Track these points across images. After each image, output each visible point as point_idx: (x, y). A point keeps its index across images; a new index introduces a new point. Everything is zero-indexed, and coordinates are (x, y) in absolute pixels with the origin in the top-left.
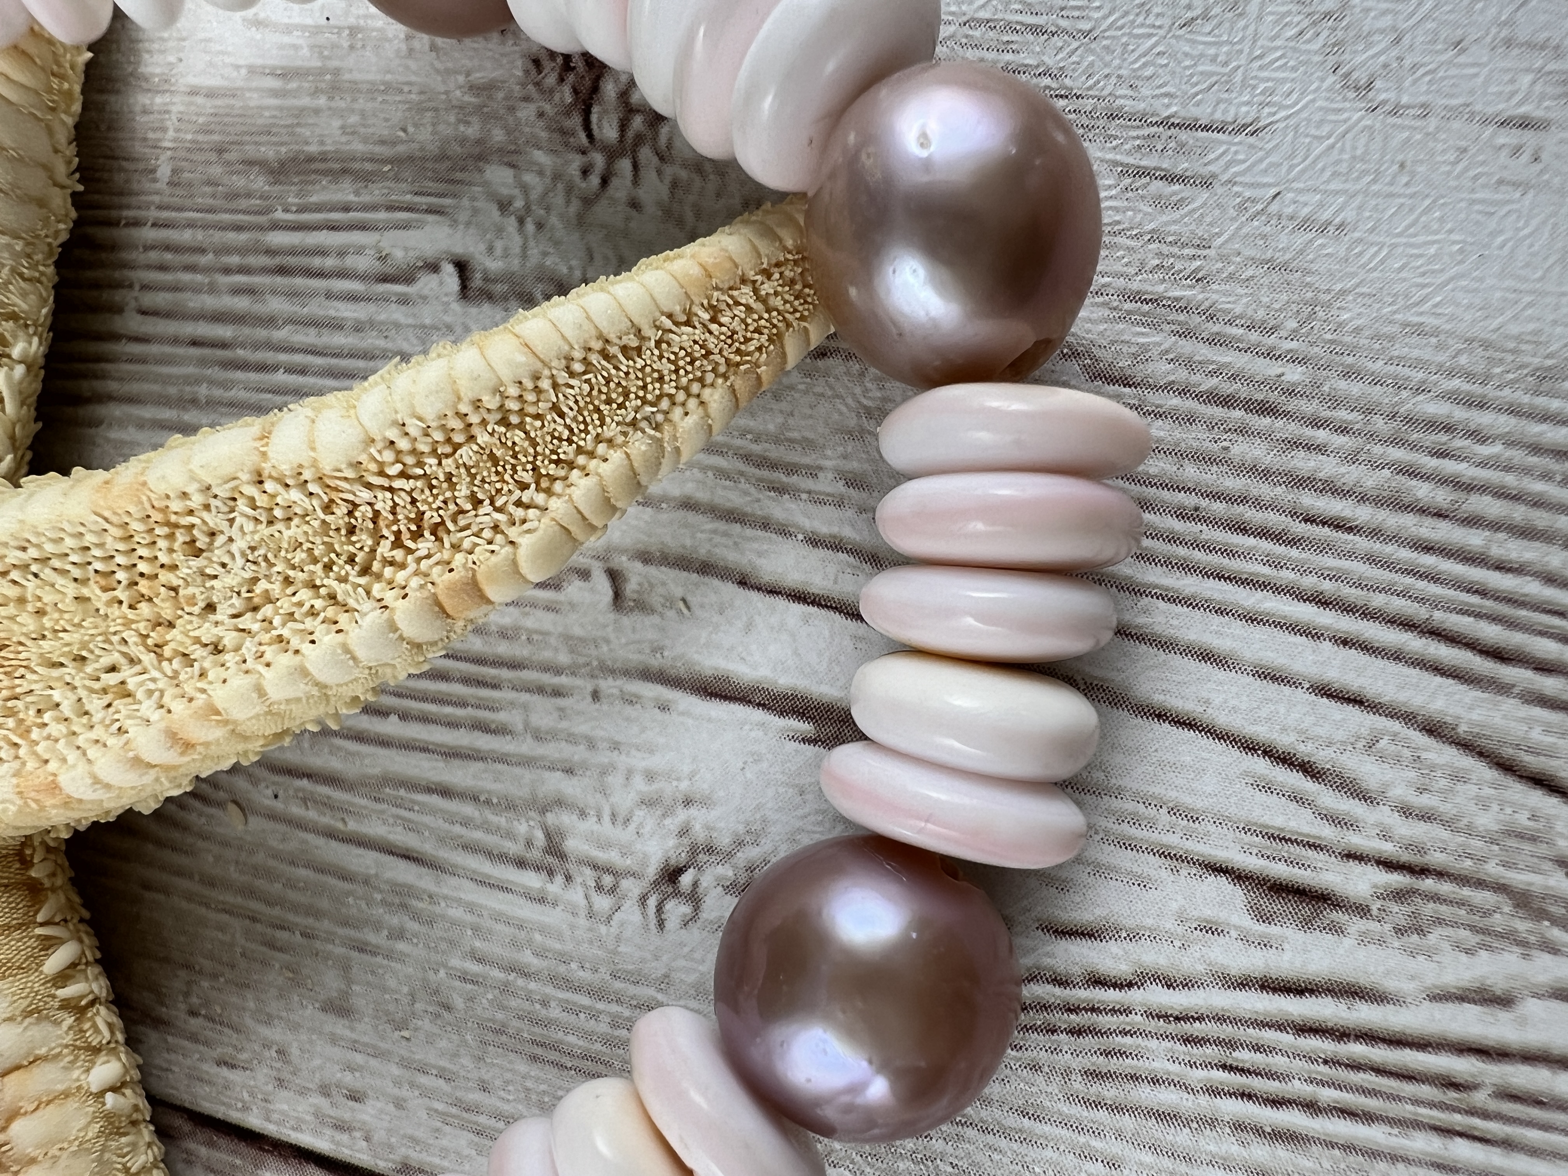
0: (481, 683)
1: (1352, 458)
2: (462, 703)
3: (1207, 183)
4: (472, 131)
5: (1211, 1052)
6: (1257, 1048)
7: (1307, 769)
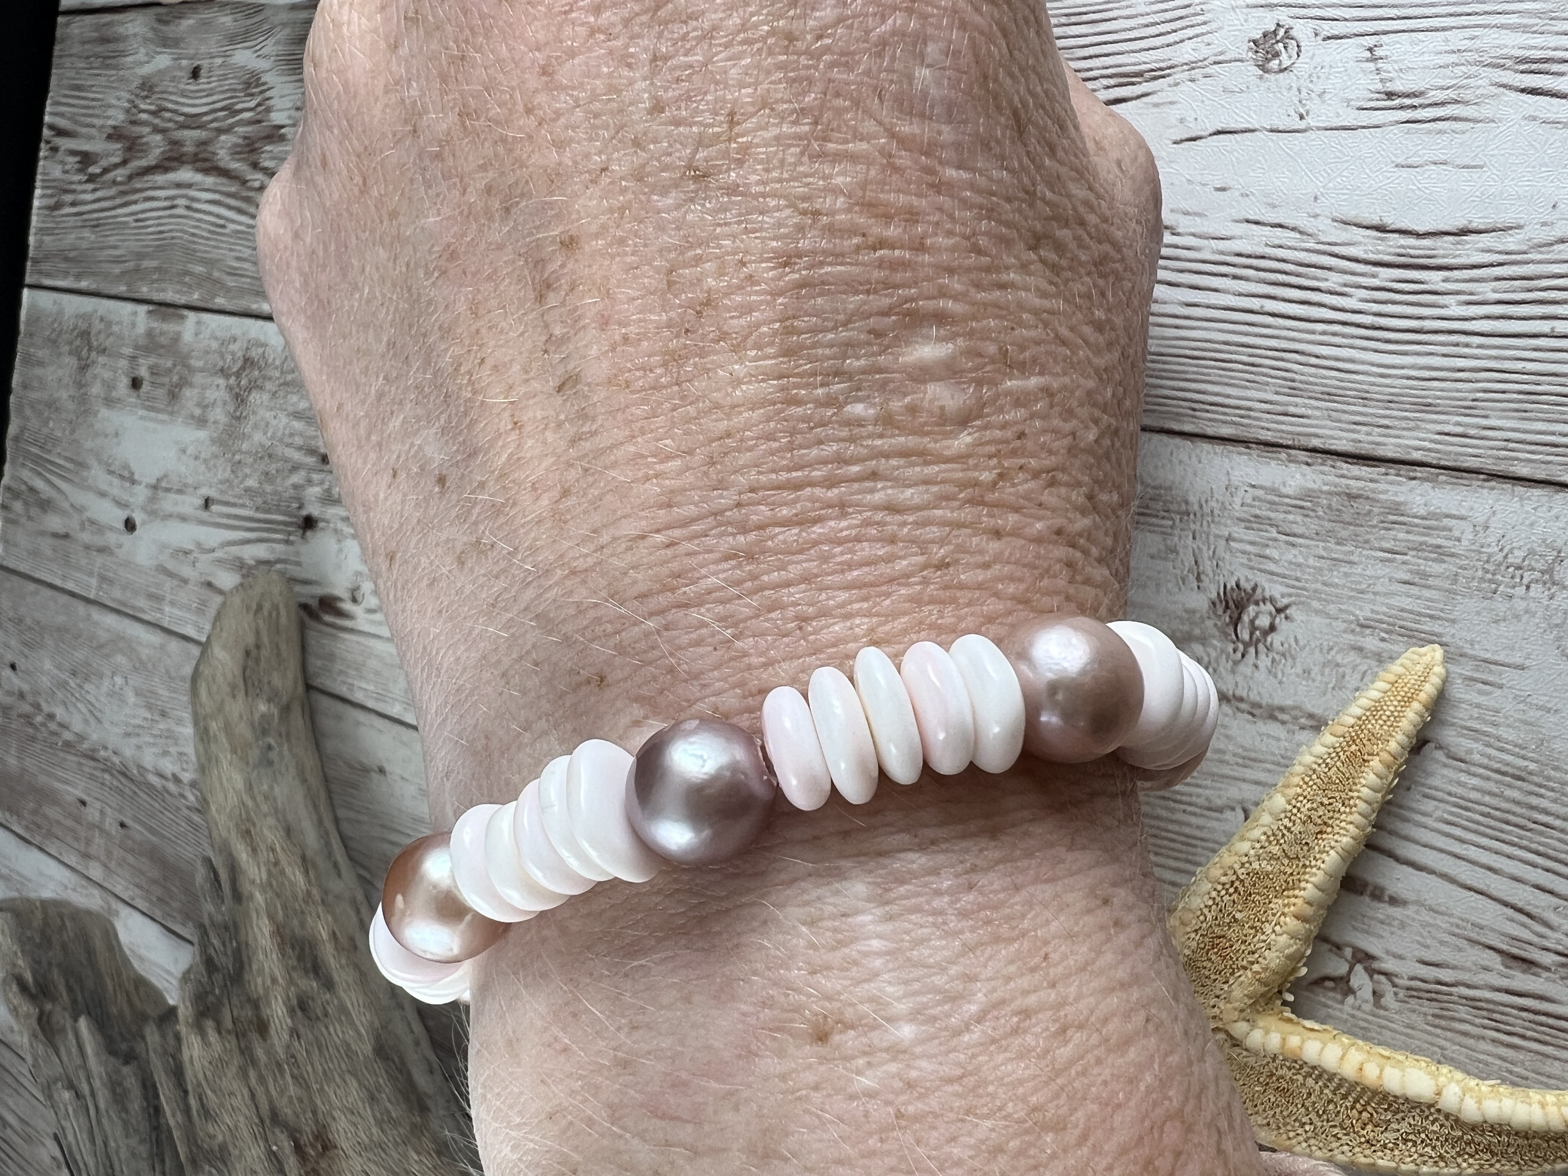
0: (1188, 844)
1: (1555, 801)
2: (1181, 852)
3: (1501, 687)
4: (1186, 628)
5: (1485, 1013)
6: (1503, 1013)
7: (1529, 915)
